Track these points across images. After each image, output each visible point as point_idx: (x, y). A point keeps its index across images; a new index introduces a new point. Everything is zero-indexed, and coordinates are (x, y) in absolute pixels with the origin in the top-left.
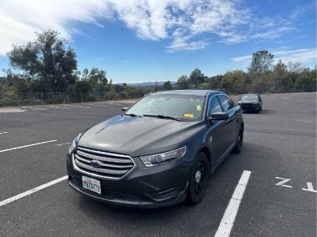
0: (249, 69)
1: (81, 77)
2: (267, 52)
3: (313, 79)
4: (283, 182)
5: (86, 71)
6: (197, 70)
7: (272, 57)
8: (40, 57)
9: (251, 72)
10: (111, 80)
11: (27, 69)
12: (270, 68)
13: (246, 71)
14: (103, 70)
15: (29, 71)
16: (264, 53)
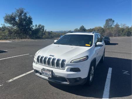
0: (104, 26)
1: (34, 28)
3: (131, 31)
4: (126, 72)
5: (36, 26)
6: (82, 26)
7: (113, 21)
8: (17, 19)
9: (105, 28)
10: (46, 30)
12: (113, 26)
13: (103, 27)
14: (43, 25)
15: (12, 25)
16: (111, 20)
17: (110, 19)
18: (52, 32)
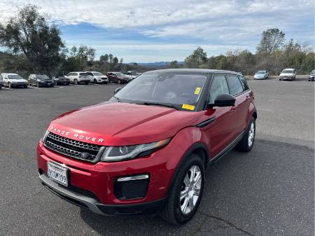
1: (68, 55)
2: (278, 30)
5: (74, 49)
7: (283, 35)
9: (260, 52)
11: (10, 46)
16: (275, 31)
17: (273, 30)
18: (136, 64)
